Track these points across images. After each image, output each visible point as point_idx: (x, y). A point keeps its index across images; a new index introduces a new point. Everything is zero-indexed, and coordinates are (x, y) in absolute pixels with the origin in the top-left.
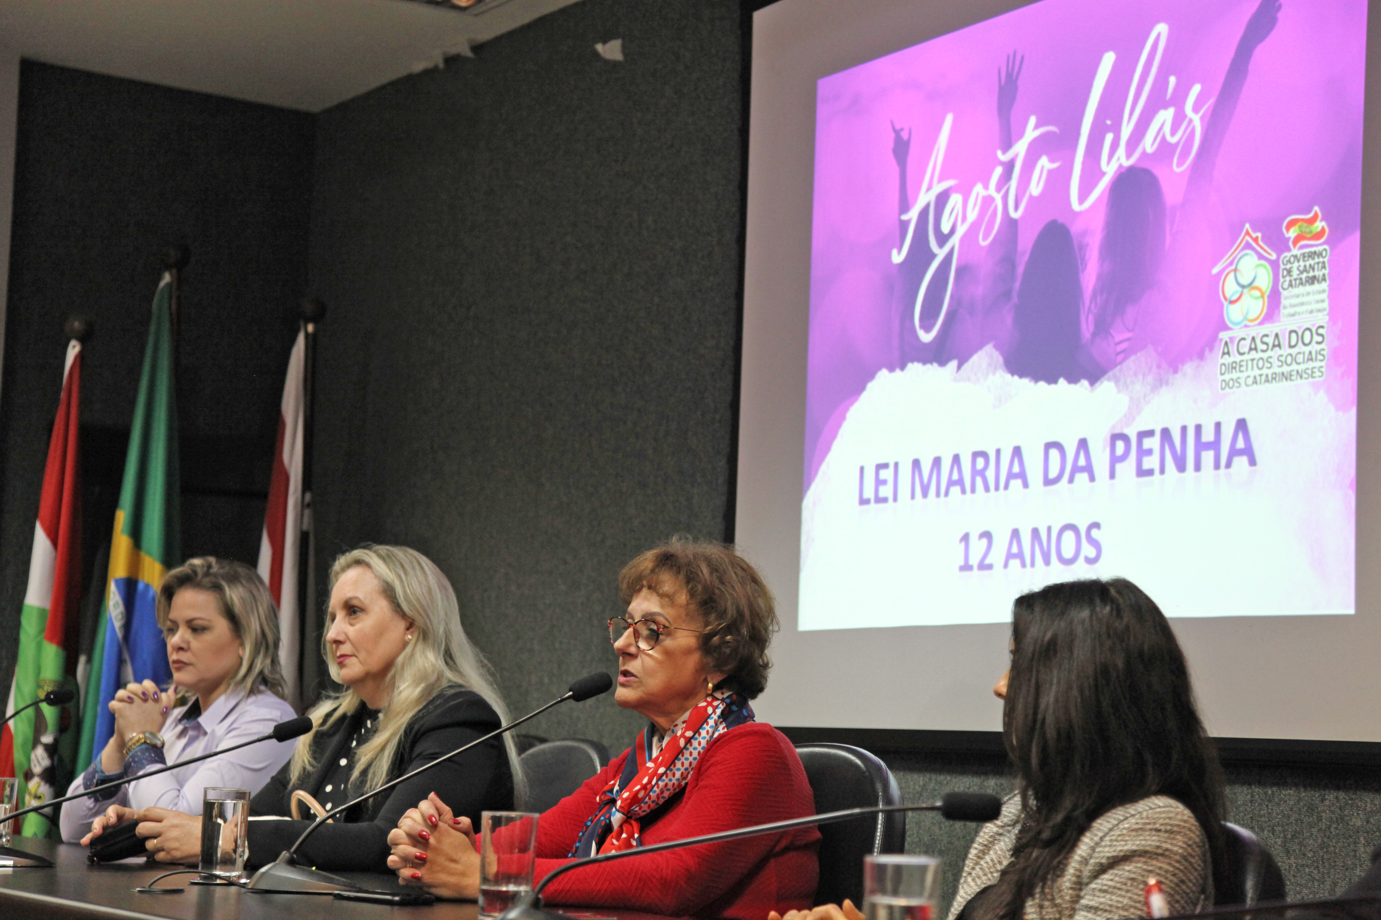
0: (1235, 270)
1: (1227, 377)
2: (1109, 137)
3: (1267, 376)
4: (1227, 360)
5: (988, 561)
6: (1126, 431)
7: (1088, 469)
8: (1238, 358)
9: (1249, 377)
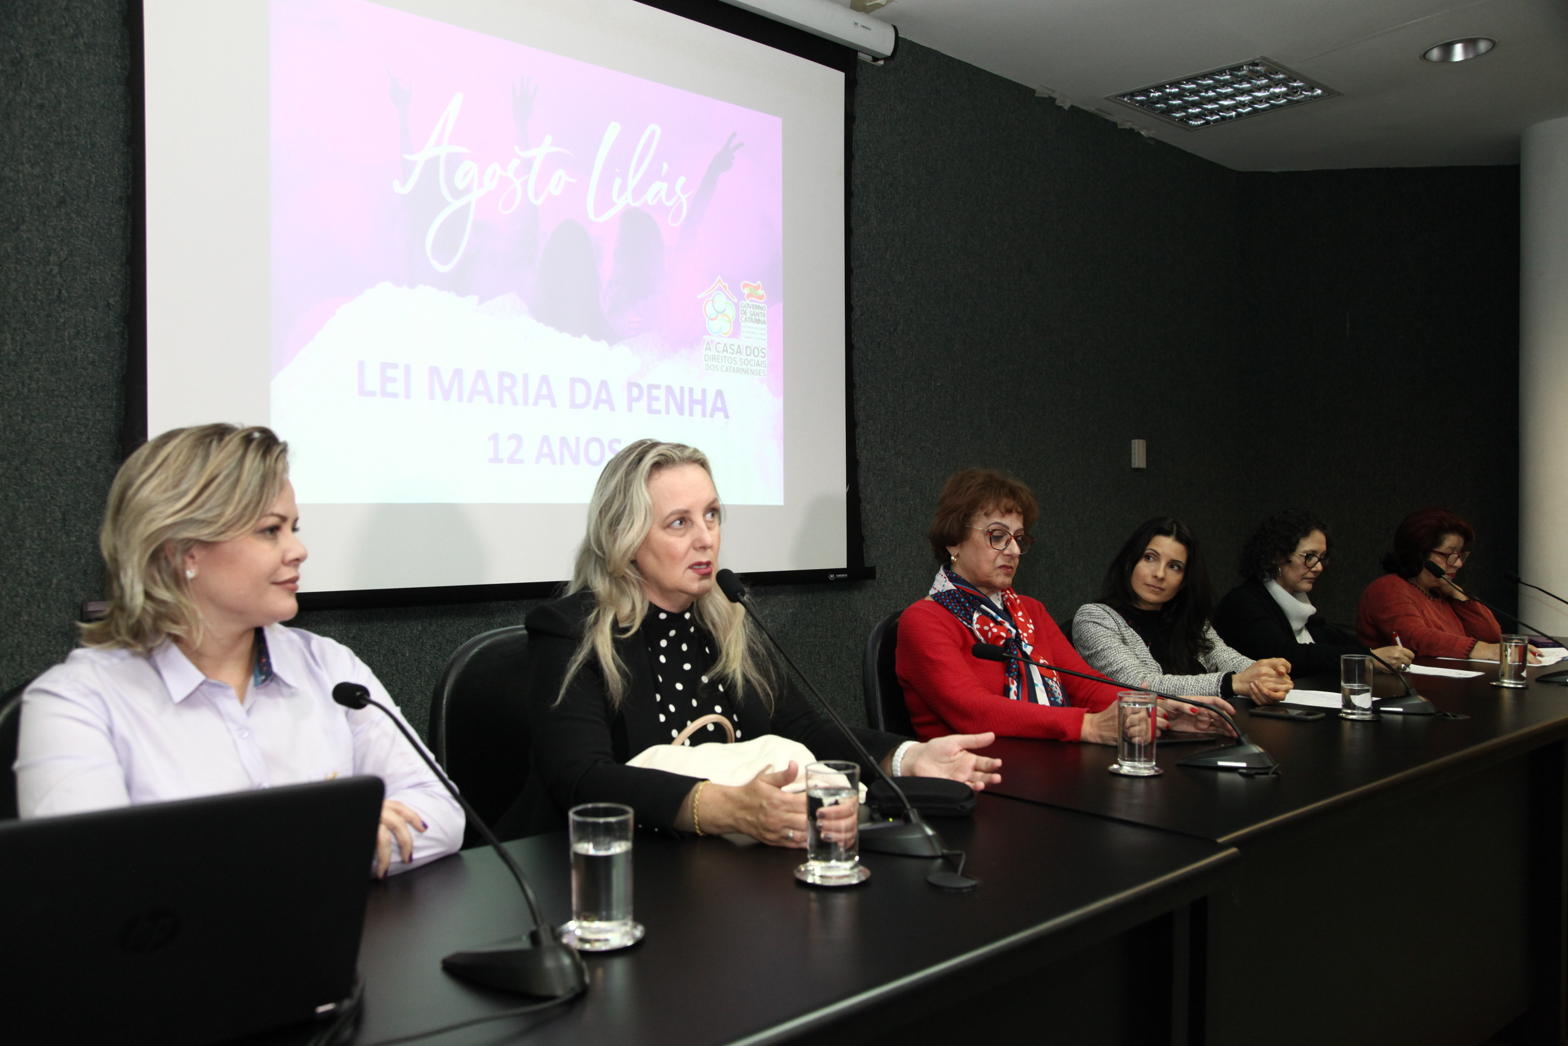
0: (713, 301)
1: (710, 363)
2: (618, 181)
3: (734, 368)
4: (708, 352)
5: (518, 457)
6: (640, 382)
7: (609, 401)
8: (717, 354)
9: (723, 366)
